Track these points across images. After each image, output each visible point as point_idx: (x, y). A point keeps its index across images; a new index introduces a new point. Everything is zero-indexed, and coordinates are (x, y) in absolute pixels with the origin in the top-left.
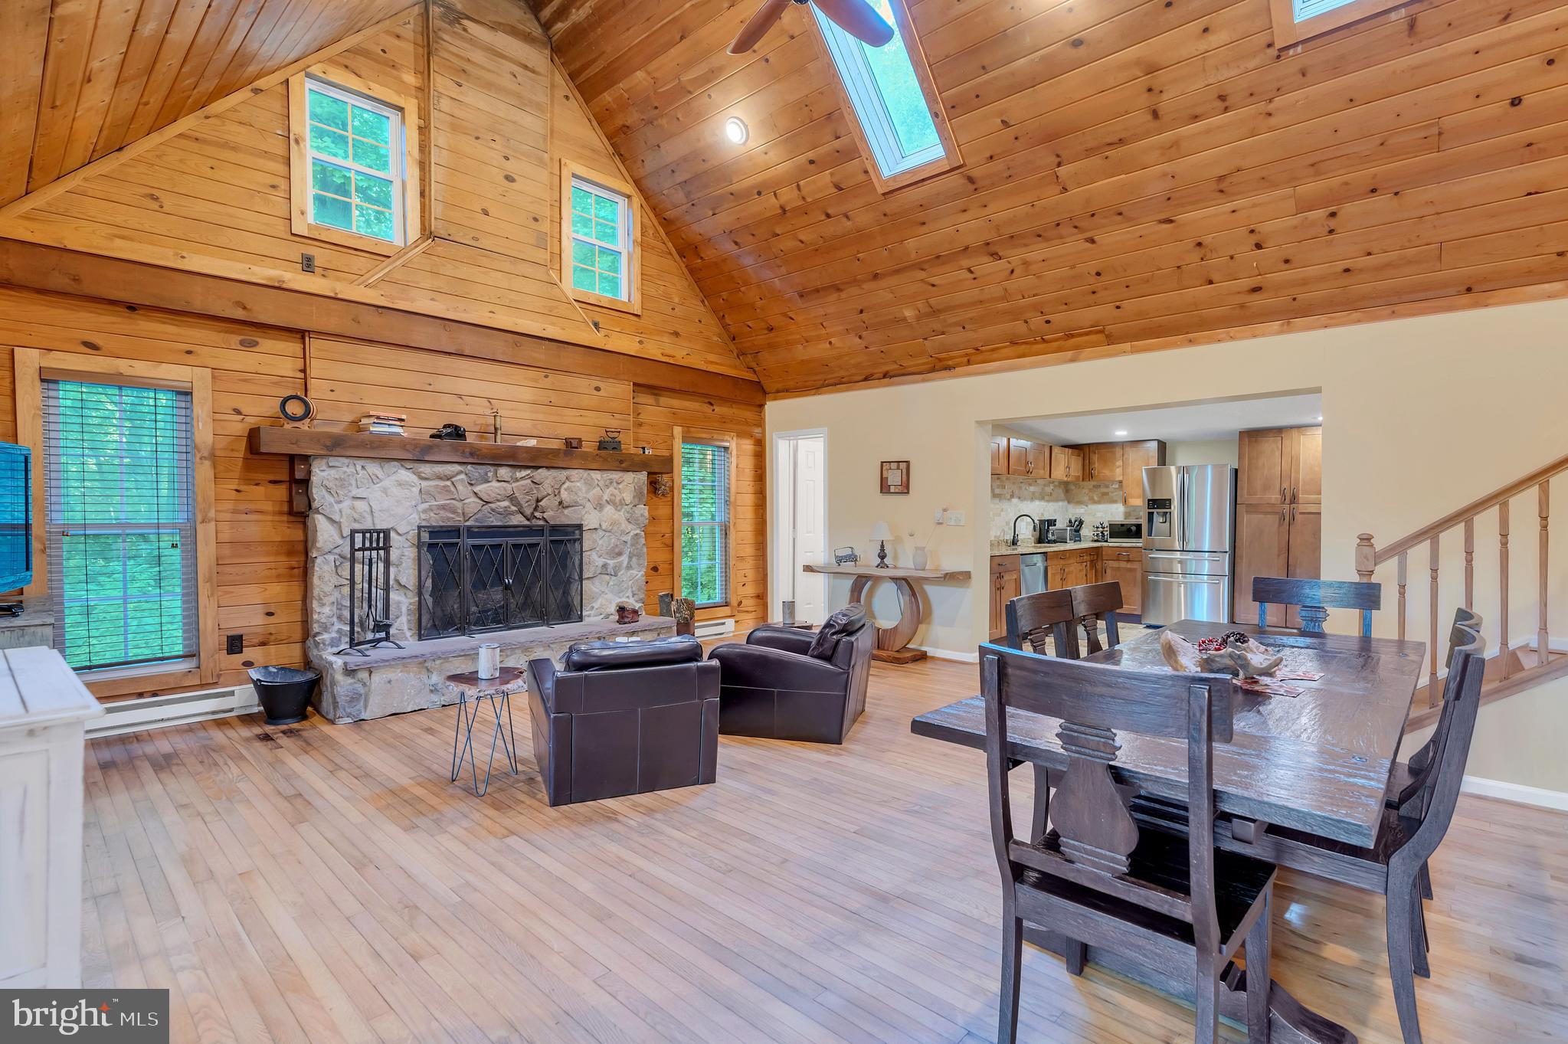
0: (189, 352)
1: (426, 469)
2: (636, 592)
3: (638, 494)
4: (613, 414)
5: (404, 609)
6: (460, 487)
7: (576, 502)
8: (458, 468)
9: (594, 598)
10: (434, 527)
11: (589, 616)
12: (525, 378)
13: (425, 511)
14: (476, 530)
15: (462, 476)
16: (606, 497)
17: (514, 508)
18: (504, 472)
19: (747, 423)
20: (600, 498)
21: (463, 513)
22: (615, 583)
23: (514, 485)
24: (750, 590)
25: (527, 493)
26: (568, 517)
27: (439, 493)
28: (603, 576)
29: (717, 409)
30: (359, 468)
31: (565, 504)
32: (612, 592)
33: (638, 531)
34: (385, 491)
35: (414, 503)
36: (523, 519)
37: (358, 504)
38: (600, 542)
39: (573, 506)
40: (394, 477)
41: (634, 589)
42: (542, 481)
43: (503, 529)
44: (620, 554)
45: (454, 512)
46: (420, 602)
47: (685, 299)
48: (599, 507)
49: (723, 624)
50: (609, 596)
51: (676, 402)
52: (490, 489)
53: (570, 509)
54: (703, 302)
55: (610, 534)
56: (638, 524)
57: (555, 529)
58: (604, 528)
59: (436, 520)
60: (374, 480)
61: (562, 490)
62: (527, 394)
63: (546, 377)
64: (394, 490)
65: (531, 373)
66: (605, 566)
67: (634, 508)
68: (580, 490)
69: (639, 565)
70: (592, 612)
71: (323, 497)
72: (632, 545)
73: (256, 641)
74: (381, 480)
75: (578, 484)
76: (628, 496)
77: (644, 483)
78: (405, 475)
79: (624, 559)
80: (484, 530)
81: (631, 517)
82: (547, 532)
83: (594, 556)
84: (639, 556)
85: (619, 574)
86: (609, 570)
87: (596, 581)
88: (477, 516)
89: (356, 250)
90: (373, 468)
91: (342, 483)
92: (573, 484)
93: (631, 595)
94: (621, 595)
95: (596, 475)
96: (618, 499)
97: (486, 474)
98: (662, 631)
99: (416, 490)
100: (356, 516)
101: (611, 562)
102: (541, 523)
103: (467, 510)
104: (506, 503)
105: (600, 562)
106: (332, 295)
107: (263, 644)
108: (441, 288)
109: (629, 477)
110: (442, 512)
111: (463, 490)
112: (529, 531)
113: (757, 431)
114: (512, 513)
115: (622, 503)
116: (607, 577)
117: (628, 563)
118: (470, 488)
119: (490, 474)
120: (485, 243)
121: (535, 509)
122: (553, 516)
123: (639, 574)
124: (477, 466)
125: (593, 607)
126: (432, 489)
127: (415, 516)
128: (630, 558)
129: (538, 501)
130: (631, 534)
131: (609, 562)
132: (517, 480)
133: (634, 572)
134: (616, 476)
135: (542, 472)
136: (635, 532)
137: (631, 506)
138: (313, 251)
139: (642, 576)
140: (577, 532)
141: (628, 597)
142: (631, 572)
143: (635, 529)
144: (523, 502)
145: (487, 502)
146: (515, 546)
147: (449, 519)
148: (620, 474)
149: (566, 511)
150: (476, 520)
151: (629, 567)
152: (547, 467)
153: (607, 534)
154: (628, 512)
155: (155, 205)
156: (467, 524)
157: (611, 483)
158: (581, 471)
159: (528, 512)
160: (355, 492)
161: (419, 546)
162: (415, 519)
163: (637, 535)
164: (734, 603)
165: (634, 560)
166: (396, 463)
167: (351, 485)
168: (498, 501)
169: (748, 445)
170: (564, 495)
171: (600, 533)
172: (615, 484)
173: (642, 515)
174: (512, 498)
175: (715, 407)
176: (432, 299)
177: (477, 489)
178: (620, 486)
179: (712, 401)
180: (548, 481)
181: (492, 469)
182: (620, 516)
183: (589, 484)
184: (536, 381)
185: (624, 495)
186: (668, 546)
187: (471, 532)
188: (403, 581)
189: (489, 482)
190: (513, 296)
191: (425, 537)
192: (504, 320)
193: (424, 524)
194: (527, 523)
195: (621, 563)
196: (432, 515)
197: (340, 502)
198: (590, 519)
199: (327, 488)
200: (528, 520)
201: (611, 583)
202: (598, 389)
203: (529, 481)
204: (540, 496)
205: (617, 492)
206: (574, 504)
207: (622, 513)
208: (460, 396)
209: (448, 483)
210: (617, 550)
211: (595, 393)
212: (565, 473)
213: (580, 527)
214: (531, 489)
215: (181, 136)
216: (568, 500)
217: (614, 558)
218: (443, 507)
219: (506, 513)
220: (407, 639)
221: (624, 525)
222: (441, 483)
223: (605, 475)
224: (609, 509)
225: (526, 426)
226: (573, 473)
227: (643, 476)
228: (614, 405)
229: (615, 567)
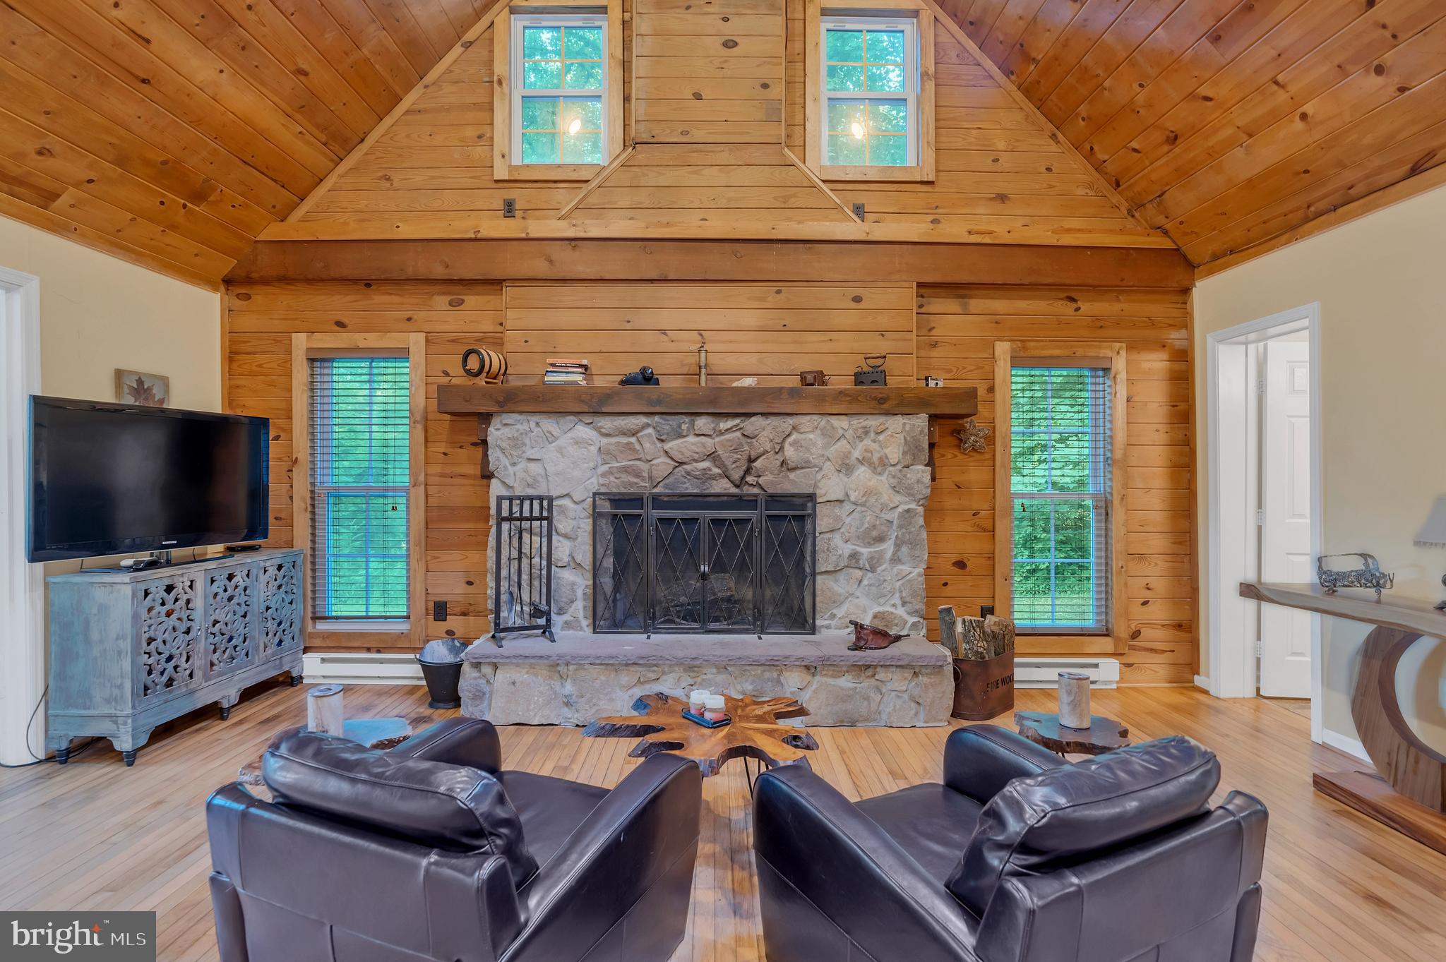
0: (409, 319)
1: (607, 423)
2: (908, 599)
3: (911, 449)
4: (882, 333)
5: (579, 593)
6: (647, 445)
7: (808, 462)
8: (643, 420)
9: (836, 602)
10: (615, 494)
11: (828, 627)
12: (749, 298)
13: (604, 475)
14: (666, 499)
15: (650, 430)
16: (856, 454)
17: (716, 471)
18: (702, 423)
19: (1152, 323)
20: (847, 455)
21: (650, 478)
22: (872, 582)
23: (717, 439)
24: (1159, 612)
25: (735, 451)
26: (794, 483)
27: (622, 452)
28: (851, 570)
29: (1085, 307)
30: (533, 425)
31: (791, 465)
32: (867, 595)
33: (913, 506)
34: (560, 450)
35: (592, 465)
36: (729, 485)
37: (532, 466)
38: (848, 520)
39: (802, 468)
40: (570, 435)
41: (904, 595)
42: (756, 432)
43: (700, 499)
44: (881, 539)
45: (638, 475)
46: (595, 585)
47: (1017, 141)
48: (846, 468)
49: (1096, 666)
50: (864, 601)
51: (1000, 305)
52: (687, 445)
53: (798, 472)
54: (1054, 137)
55: (863, 509)
56: (910, 495)
57: (775, 500)
58: (852, 499)
59: (617, 485)
60: (550, 438)
61: (787, 446)
62: (751, 319)
63: (778, 292)
64: (570, 449)
65: (756, 290)
66: (854, 556)
67: (905, 469)
68: (814, 444)
69: (914, 557)
70: (833, 623)
71: (498, 460)
72: (900, 527)
73: (458, 610)
74: (556, 438)
75: (811, 436)
76: (894, 453)
77: (921, 432)
78: (583, 431)
79: (888, 547)
80: (675, 499)
81: (899, 483)
82: (761, 503)
83: (837, 540)
84: (913, 544)
85: (879, 569)
86: (861, 562)
87: (841, 577)
88: (666, 481)
89: (555, 182)
90: (549, 424)
91: (516, 443)
92: (803, 436)
93: (898, 602)
94: (882, 601)
95: (841, 423)
96: (876, 456)
97: (680, 426)
98: (923, 670)
99: (594, 449)
100: (530, 481)
101: (865, 551)
102: (756, 490)
103: (654, 473)
104: (706, 464)
105: (847, 549)
106: (523, 236)
107: (464, 614)
108: (641, 203)
109: (896, 424)
110: (623, 476)
111: (649, 445)
112: (739, 502)
113: (1175, 337)
114: (714, 478)
115: (884, 462)
116: (858, 573)
117: (894, 553)
118: (659, 445)
119: (684, 427)
120: (698, 134)
121: (748, 471)
122: (772, 482)
123: (914, 571)
124: (668, 417)
125: (833, 616)
126: (612, 447)
127: (594, 480)
128: (898, 546)
129: (751, 460)
130: (900, 509)
131: (860, 549)
132: (721, 434)
133: (905, 568)
134: (873, 422)
135: (757, 421)
136: (906, 507)
137: (899, 467)
138: (514, 193)
139: (919, 575)
140: (810, 505)
141: (894, 605)
142: (900, 567)
143: (906, 503)
144: (728, 463)
145: (681, 464)
146: (715, 521)
147: (632, 484)
148: (882, 419)
149: (792, 475)
150: (666, 486)
151: (896, 560)
152: (763, 414)
153: (859, 508)
154: (894, 477)
155: (387, 184)
156: (655, 490)
157: (867, 433)
158: (815, 417)
159: (736, 476)
160: (530, 453)
161: (596, 515)
162: (594, 484)
163: (908, 511)
164: (1122, 630)
165: (905, 549)
166: (572, 418)
167: (524, 444)
168: (696, 461)
169: (1156, 363)
170: (789, 452)
171: (848, 507)
172: (872, 435)
173: (918, 481)
174: (713, 456)
175: (1080, 304)
176: (631, 219)
177: (667, 446)
178: (881, 437)
179: (1073, 295)
180: (765, 433)
181: (687, 419)
182: (882, 483)
183: (831, 436)
184: (763, 299)
185: (887, 451)
186: (985, 530)
187: (657, 502)
188: (579, 559)
189: (684, 436)
190: (731, 193)
191: (606, 507)
192: (717, 226)
193: (603, 490)
194: (734, 490)
195: (881, 554)
196: (612, 479)
197: (514, 464)
198: (830, 486)
199: (502, 450)
200: (737, 486)
201: (865, 582)
202: (857, 299)
203: (738, 434)
204: (753, 455)
205: (875, 446)
206: (804, 465)
207: (883, 478)
208: (664, 332)
209: (633, 440)
210: (875, 534)
211: (854, 305)
212: (791, 421)
213: (811, 497)
214: (741, 445)
215: (407, 112)
216: (795, 458)
217: (869, 544)
218: (625, 470)
219: (706, 477)
220: (581, 629)
221: (887, 496)
222: (624, 440)
223: (856, 421)
224: (862, 472)
225: (749, 361)
226: (804, 420)
227: (921, 421)
228: (884, 321)
229: (871, 559)
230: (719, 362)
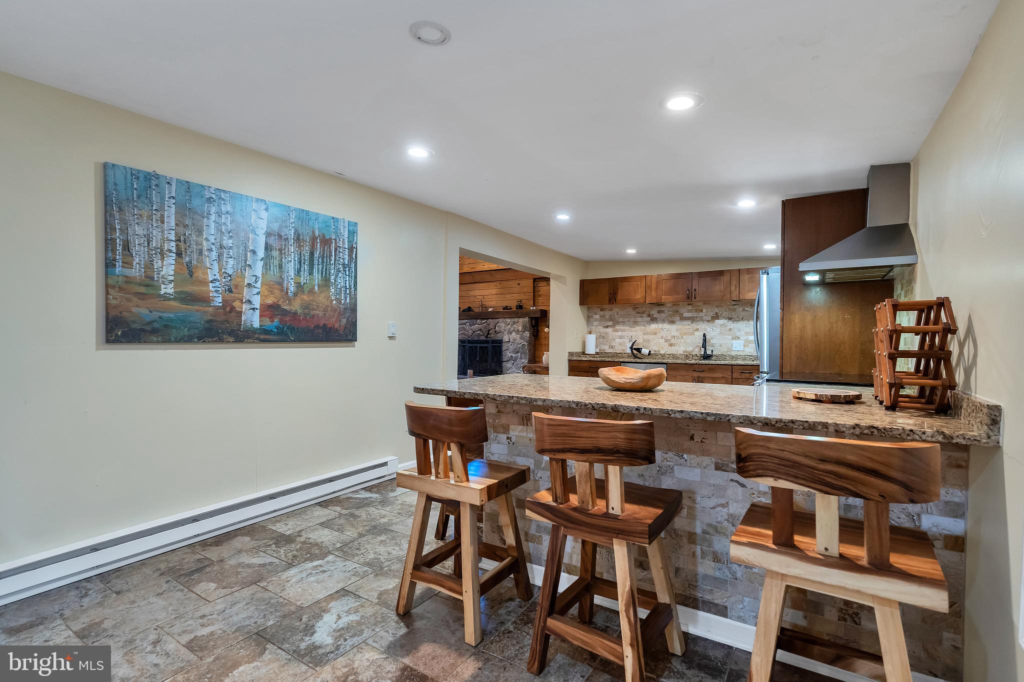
3: (524, 328)
4: (525, 293)
7: (501, 331)
8: (466, 321)
9: (508, 369)
10: (462, 339)
12: (494, 286)
13: (460, 335)
14: (471, 341)
15: (468, 323)
16: (512, 328)
17: (482, 333)
18: (479, 321)
20: (510, 329)
22: (516, 364)
23: (482, 325)
25: (485, 328)
26: (498, 337)
27: (462, 329)
28: (511, 361)
31: (497, 332)
36: (484, 337)
38: (510, 347)
39: (500, 333)
42: (490, 323)
43: (478, 341)
44: (518, 352)
45: (467, 335)
48: (510, 332)
50: (514, 369)
52: (476, 327)
55: (513, 344)
56: (525, 339)
57: (494, 342)
58: (511, 341)
61: (496, 326)
62: (494, 291)
63: (500, 284)
65: (496, 283)
66: (512, 356)
67: (524, 332)
68: (503, 326)
69: (525, 357)
72: (522, 348)
75: (502, 324)
76: (520, 328)
77: (528, 322)
79: (519, 354)
80: (473, 341)
81: (522, 336)
82: (491, 342)
83: (507, 352)
84: (525, 354)
87: (509, 362)
88: (471, 336)
92: (500, 324)
95: (508, 320)
96: (517, 329)
102: (490, 339)
103: (469, 334)
104: (479, 332)
105: (510, 355)
109: (521, 320)
110: (464, 335)
111: (467, 327)
112: (486, 342)
114: (481, 335)
115: (518, 331)
117: (521, 356)
118: (470, 327)
119: (475, 322)
121: (488, 334)
122: (493, 336)
124: (471, 320)
129: (489, 331)
130: (522, 343)
131: (514, 355)
132: (483, 323)
133: (523, 360)
134: (516, 320)
135: (490, 320)
136: (524, 343)
137: (522, 332)
140: (501, 342)
144: (484, 331)
145: (474, 332)
146: (481, 347)
147: (465, 337)
148: (518, 319)
149: (498, 335)
150: (471, 338)
151: (521, 358)
152: (492, 318)
154: (521, 334)
156: (469, 338)
157: (515, 323)
158: (503, 319)
159: (486, 335)
165: (523, 355)
168: (477, 331)
170: (497, 328)
171: (510, 343)
173: (527, 336)
174: (480, 330)
176: (468, 267)
178: (517, 324)
180: (492, 323)
181: (475, 320)
182: (517, 337)
183: (507, 324)
184: (497, 286)
187: (469, 342)
189: (475, 325)
192: (487, 267)
195: (518, 356)
196: (462, 335)
198: (506, 338)
200: (486, 338)
201: (514, 364)
202: (519, 284)
203: (486, 324)
204: (489, 329)
205: (516, 326)
207: (519, 335)
208: (475, 296)
210: (516, 350)
211: (518, 286)
212: (497, 320)
213: (502, 340)
214: (487, 326)
216: (498, 330)
217: (515, 353)
218: (465, 333)
219: (479, 335)
221: (519, 340)
222: (462, 326)
223: (513, 320)
224: (514, 334)
225: (493, 303)
226: (500, 319)
227: (527, 319)
228: (525, 290)
229: (515, 358)
230: (488, 304)
